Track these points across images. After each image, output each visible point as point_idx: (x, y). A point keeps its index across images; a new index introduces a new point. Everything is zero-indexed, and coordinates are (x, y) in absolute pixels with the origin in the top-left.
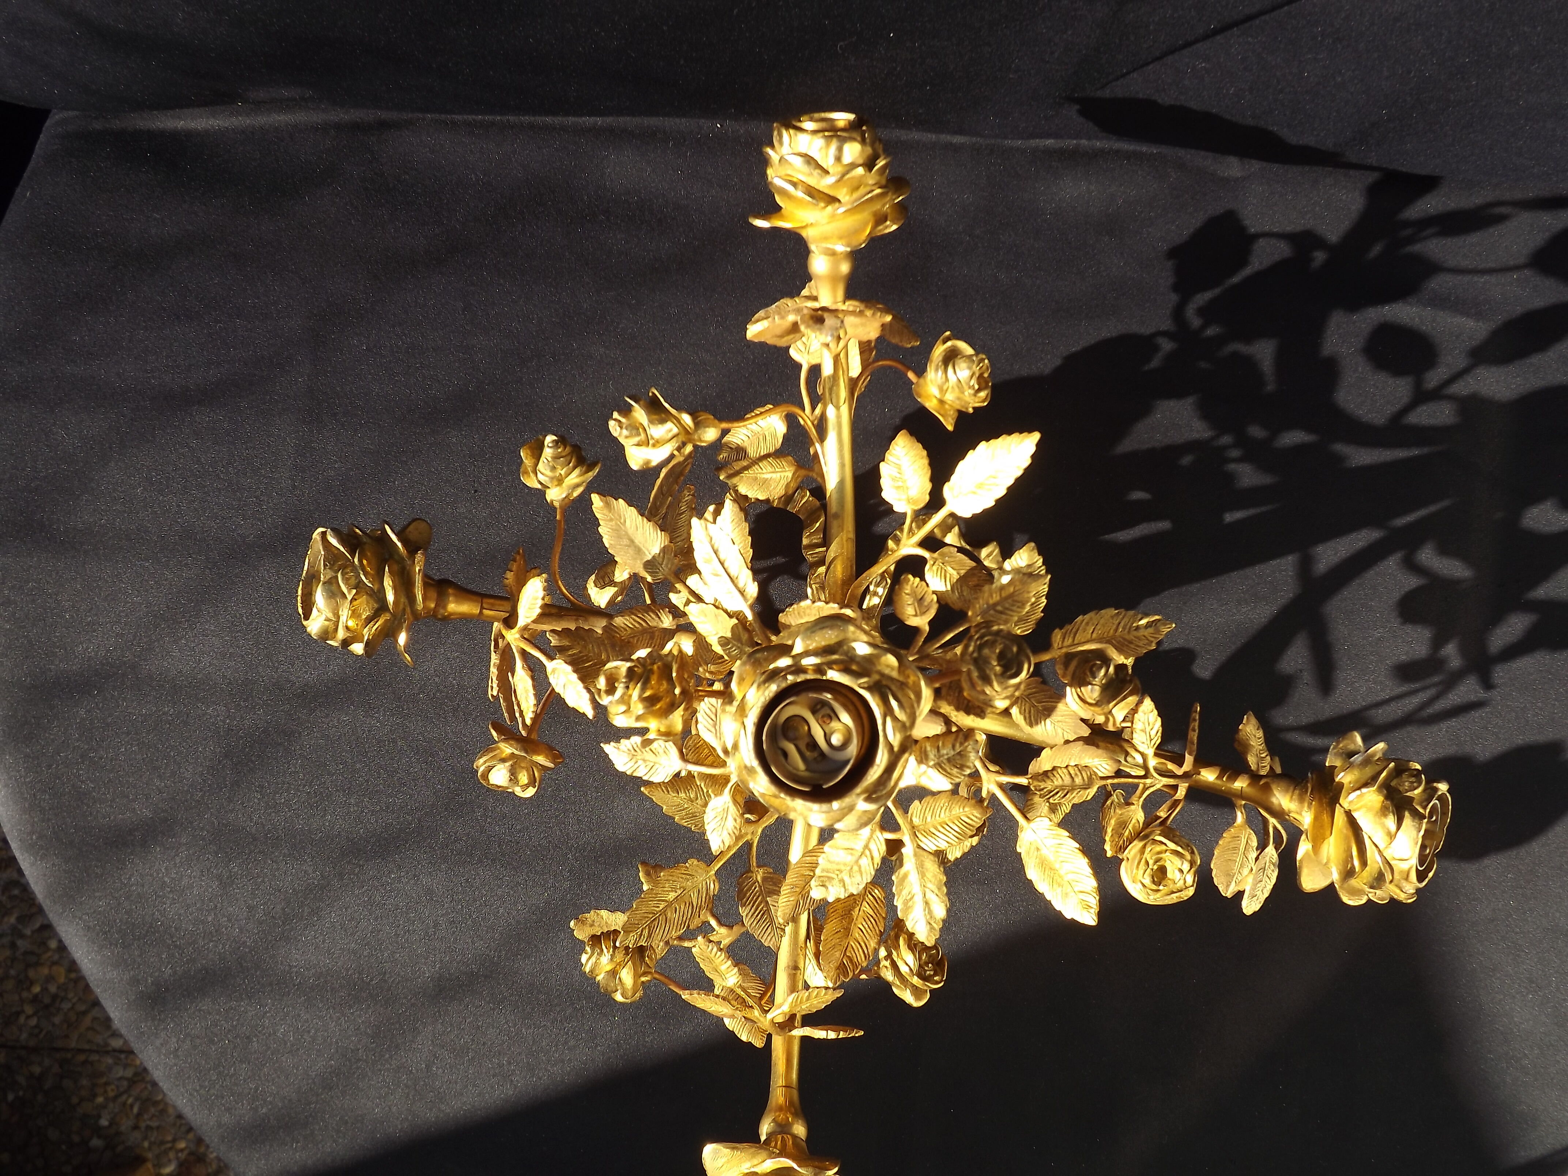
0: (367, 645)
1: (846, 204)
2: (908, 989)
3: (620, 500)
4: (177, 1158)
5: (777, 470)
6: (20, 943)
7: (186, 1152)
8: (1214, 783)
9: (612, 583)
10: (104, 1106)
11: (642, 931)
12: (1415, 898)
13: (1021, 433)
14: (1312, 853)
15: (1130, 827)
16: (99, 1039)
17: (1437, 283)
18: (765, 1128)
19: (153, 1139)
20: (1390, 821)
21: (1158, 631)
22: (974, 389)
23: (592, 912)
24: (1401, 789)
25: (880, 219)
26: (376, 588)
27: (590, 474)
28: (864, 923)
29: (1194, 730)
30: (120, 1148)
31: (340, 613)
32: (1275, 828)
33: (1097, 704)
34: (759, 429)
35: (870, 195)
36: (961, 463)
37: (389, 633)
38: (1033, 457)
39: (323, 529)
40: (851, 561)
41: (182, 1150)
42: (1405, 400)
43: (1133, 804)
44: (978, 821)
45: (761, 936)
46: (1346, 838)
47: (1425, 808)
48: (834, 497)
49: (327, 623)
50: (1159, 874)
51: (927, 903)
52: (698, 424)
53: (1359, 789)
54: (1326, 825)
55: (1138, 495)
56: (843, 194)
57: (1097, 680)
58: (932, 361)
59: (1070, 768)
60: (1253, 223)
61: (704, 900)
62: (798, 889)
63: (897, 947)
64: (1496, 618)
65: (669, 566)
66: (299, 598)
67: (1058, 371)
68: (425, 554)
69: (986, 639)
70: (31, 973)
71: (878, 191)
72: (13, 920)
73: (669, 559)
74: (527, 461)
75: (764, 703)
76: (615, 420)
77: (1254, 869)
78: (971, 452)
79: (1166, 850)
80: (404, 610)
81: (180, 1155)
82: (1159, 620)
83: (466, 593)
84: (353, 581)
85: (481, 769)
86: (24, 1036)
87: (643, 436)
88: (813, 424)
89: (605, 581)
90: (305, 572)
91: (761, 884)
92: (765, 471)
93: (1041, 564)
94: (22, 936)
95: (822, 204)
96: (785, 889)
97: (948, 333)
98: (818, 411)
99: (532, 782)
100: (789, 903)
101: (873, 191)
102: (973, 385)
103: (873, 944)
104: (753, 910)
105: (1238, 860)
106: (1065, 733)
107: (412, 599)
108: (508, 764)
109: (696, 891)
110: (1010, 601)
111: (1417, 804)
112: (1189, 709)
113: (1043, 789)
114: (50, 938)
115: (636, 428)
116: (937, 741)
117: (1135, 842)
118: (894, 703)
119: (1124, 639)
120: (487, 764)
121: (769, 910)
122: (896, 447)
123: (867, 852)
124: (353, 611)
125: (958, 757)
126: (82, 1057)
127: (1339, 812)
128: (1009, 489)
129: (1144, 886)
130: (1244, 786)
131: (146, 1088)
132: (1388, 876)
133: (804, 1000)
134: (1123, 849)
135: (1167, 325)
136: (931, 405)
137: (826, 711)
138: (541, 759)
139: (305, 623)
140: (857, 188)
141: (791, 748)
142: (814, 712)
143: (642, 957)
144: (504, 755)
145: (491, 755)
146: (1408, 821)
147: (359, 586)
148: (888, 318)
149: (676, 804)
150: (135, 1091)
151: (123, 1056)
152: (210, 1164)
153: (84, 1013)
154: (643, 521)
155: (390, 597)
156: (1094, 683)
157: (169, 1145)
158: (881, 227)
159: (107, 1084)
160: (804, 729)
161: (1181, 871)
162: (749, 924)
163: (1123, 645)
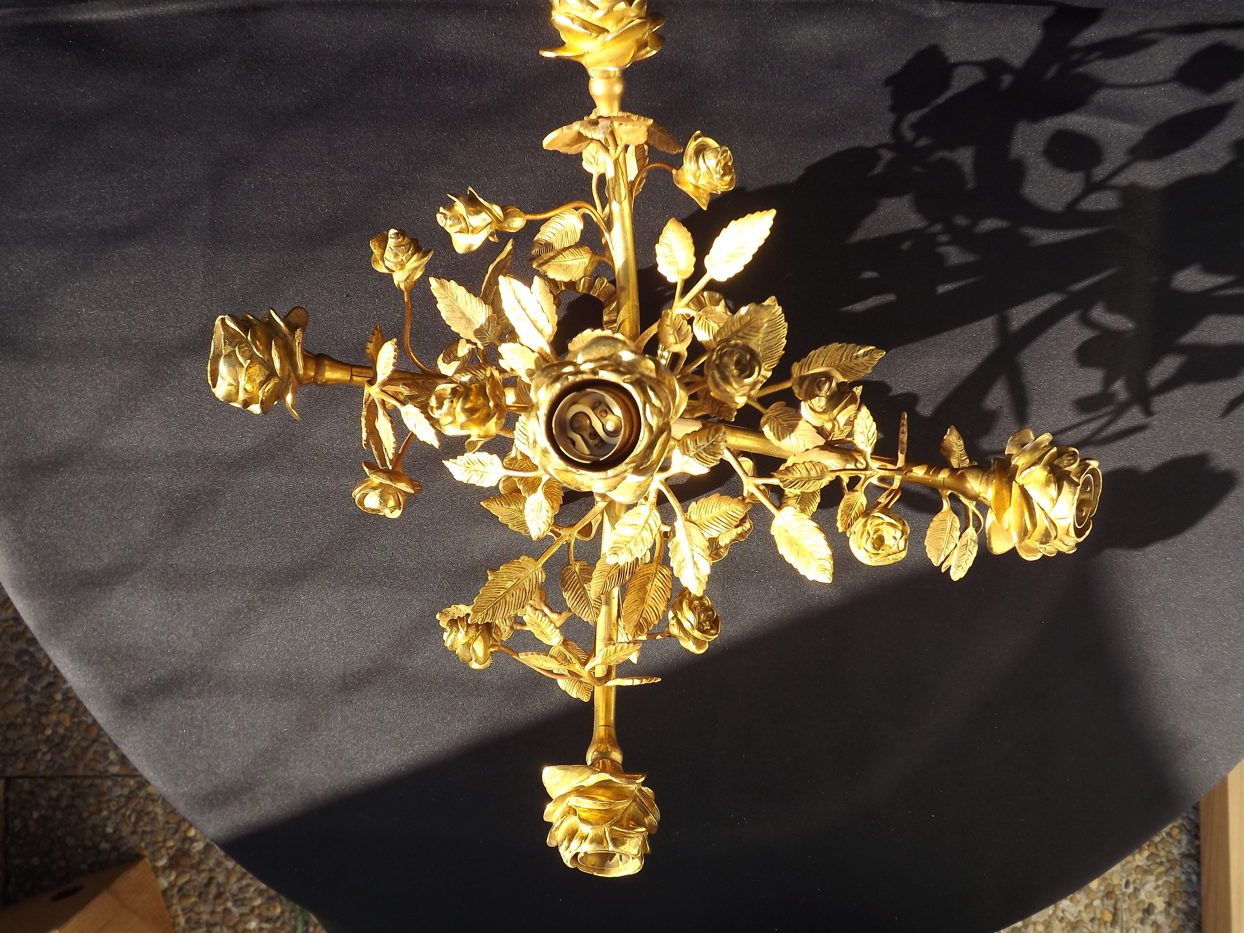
0: (262, 403)
1: (613, 33)
2: (691, 641)
3: (452, 281)
4: (168, 854)
5: (577, 257)
6: (32, 697)
7: (175, 849)
8: (923, 478)
9: (456, 358)
10: (108, 818)
11: (487, 611)
12: (1075, 550)
13: (761, 211)
14: (996, 521)
15: (856, 509)
16: (100, 767)
17: (1102, 96)
18: (590, 756)
19: (148, 841)
20: (1053, 489)
21: (872, 359)
22: (720, 174)
23: (452, 606)
24: (1061, 465)
25: (642, 45)
26: (266, 358)
27: (426, 258)
28: (656, 594)
29: (903, 433)
30: (124, 849)
31: (239, 379)
32: (974, 513)
33: (824, 412)
34: (562, 228)
35: (631, 24)
36: (717, 239)
37: (278, 394)
38: (772, 229)
39: (223, 317)
40: (636, 323)
41: (171, 848)
42: (1078, 191)
43: (857, 491)
44: (741, 514)
45: (580, 614)
46: (1021, 505)
47: (1079, 478)
48: (621, 274)
49: (230, 388)
50: (879, 542)
51: (695, 563)
52: (506, 215)
53: (1029, 467)
54: (1006, 498)
55: (869, 275)
56: (610, 25)
57: (822, 392)
58: (687, 155)
59: (806, 464)
60: (954, 55)
61: (534, 586)
62: (605, 573)
63: (681, 609)
64: (1154, 360)
65: (494, 332)
66: (209, 373)
67: (801, 179)
68: (303, 331)
69: (725, 350)
70: (44, 720)
71: (637, 21)
72: (25, 680)
73: (493, 327)
74: (376, 252)
75: (551, 398)
76: (441, 213)
77: (958, 545)
78: (724, 229)
79: (883, 523)
80: (289, 375)
81: (170, 851)
82: (873, 350)
83: (338, 364)
84: (248, 354)
85: (358, 496)
86: (42, 768)
87: (463, 225)
88: (603, 220)
89: (450, 357)
90: (212, 353)
91: (578, 574)
92: (567, 259)
93: (781, 313)
94: (34, 692)
95: (594, 34)
96: (595, 574)
97: (698, 132)
98: (607, 210)
99: (398, 505)
100: (598, 584)
101: (633, 21)
102: (719, 171)
103: (662, 608)
104: (573, 594)
105: (945, 538)
106: (805, 444)
107: (294, 366)
108: (377, 491)
109: (528, 580)
110: (748, 328)
111: (1073, 476)
112: (899, 418)
113: (786, 480)
114: (55, 692)
115: (458, 218)
116: (696, 436)
117: (860, 519)
118: (651, 393)
119: (847, 367)
120: (361, 493)
121: (586, 594)
122: (666, 231)
123: (647, 526)
124: (249, 377)
125: (711, 447)
126: (89, 782)
127: (1015, 487)
128: (754, 256)
129: (867, 551)
130: (946, 477)
131: (139, 802)
132: (1053, 534)
133: (612, 653)
134: (850, 526)
135: (887, 138)
136: (689, 189)
137: (603, 407)
138: (403, 486)
139: (213, 390)
140: (621, 20)
141: (578, 438)
142: (594, 409)
143: (490, 633)
144: (374, 485)
145: (364, 485)
146: (1066, 487)
147: (252, 357)
148: (651, 122)
149: (509, 514)
150: (131, 805)
151: (119, 779)
152: (194, 857)
153: (87, 748)
154: (471, 297)
155: (277, 365)
156: (821, 395)
157: (161, 844)
158: (643, 52)
159: (109, 801)
160: (586, 422)
161: (895, 538)
162: (571, 604)
163: (846, 371)
